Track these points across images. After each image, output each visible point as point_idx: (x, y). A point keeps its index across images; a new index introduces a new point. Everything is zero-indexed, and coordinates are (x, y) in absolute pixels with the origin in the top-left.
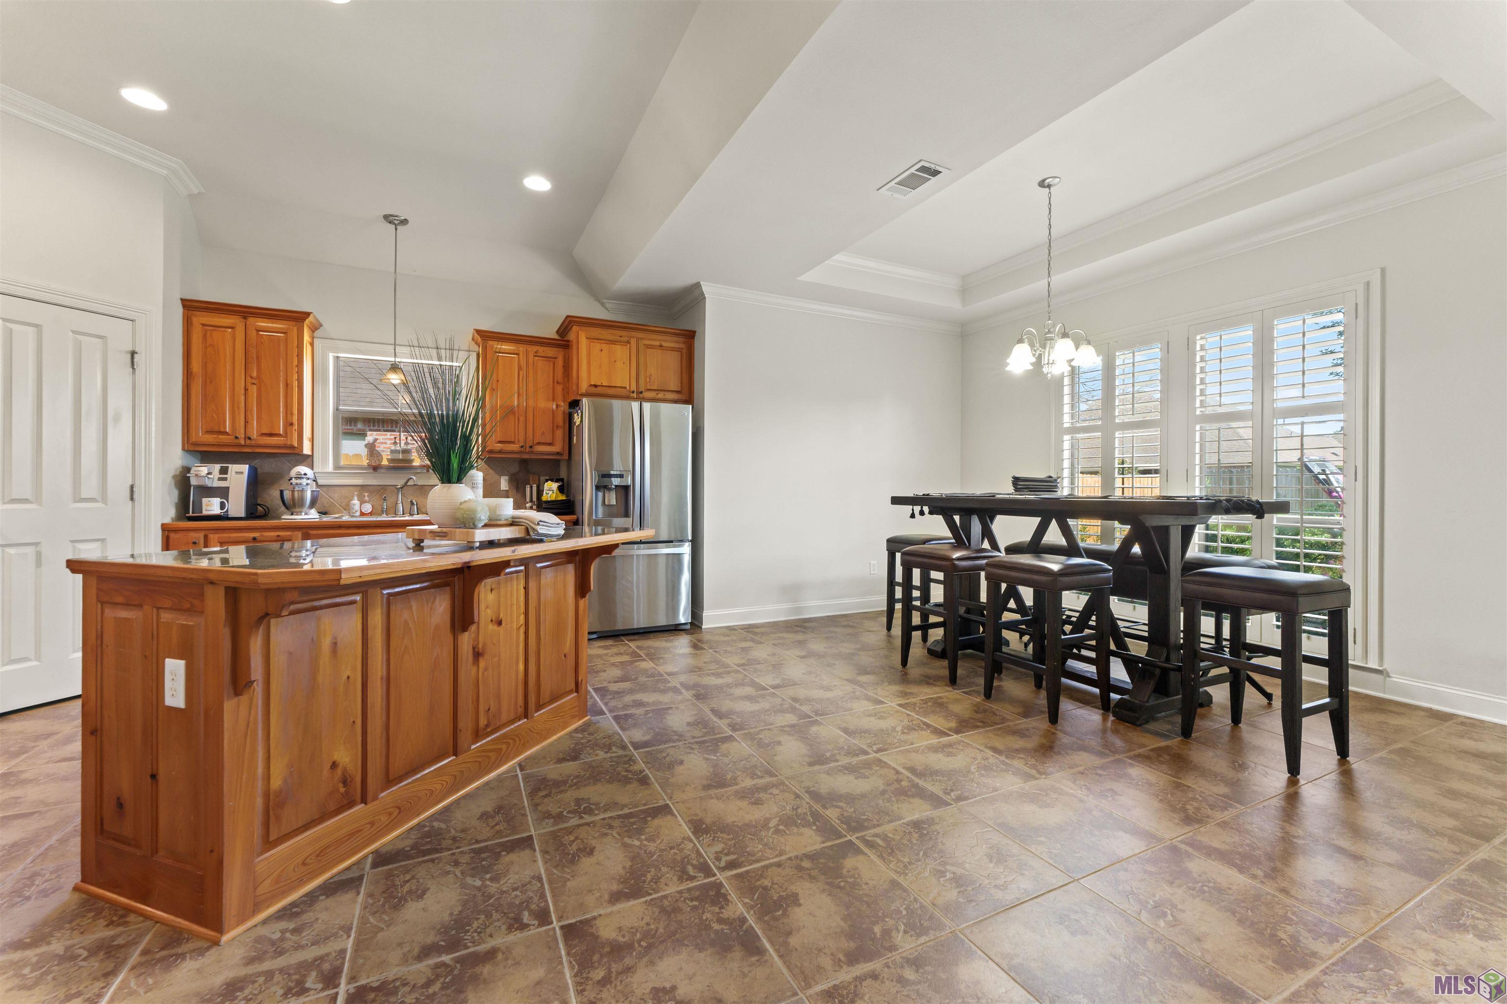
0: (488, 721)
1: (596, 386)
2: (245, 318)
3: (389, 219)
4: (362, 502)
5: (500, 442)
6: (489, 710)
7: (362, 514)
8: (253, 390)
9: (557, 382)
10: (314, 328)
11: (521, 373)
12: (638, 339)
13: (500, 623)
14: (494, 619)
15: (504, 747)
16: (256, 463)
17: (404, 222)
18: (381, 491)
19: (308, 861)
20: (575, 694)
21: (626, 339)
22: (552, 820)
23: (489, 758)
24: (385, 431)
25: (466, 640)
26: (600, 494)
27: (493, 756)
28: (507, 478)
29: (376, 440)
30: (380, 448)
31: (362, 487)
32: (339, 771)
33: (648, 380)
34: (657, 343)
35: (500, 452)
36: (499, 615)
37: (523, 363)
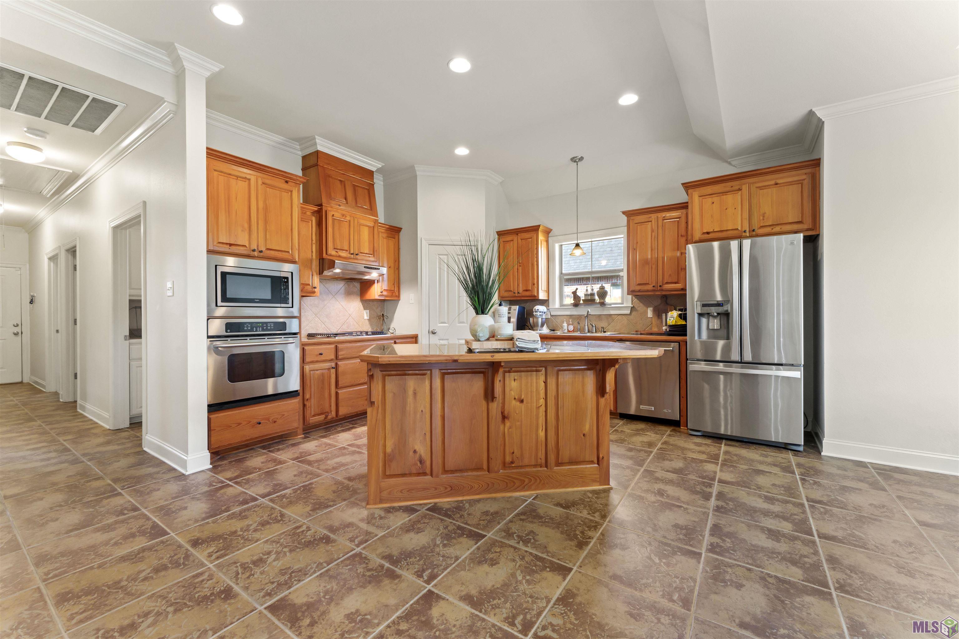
0: (513, 459)
1: (708, 233)
2: (517, 234)
3: (573, 160)
4: (568, 325)
5: (639, 284)
6: (513, 453)
7: (569, 331)
8: (520, 268)
9: (681, 236)
10: (548, 232)
11: (653, 234)
12: (750, 184)
13: (522, 401)
14: (516, 398)
15: (527, 481)
16: (523, 305)
17: (581, 159)
18: (578, 318)
19: (403, 491)
20: (596, 465)
21: (737, 188)
22: (505, 534)
23: (514, 483)
24: (584, 284)
25: (495, 407)
26: (704, 321)
27: (518, 483)
28: (652, 309)
29: (577, 289)
30: (578, 293)
31: (571, 316)
32: (418, 455)
33: (761, 218)
34: (773, 182)
35: (639, 291)
36: (521, 396)
37: (655, 227)
